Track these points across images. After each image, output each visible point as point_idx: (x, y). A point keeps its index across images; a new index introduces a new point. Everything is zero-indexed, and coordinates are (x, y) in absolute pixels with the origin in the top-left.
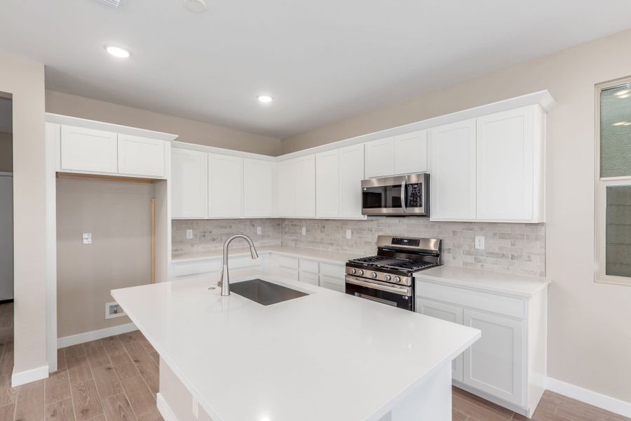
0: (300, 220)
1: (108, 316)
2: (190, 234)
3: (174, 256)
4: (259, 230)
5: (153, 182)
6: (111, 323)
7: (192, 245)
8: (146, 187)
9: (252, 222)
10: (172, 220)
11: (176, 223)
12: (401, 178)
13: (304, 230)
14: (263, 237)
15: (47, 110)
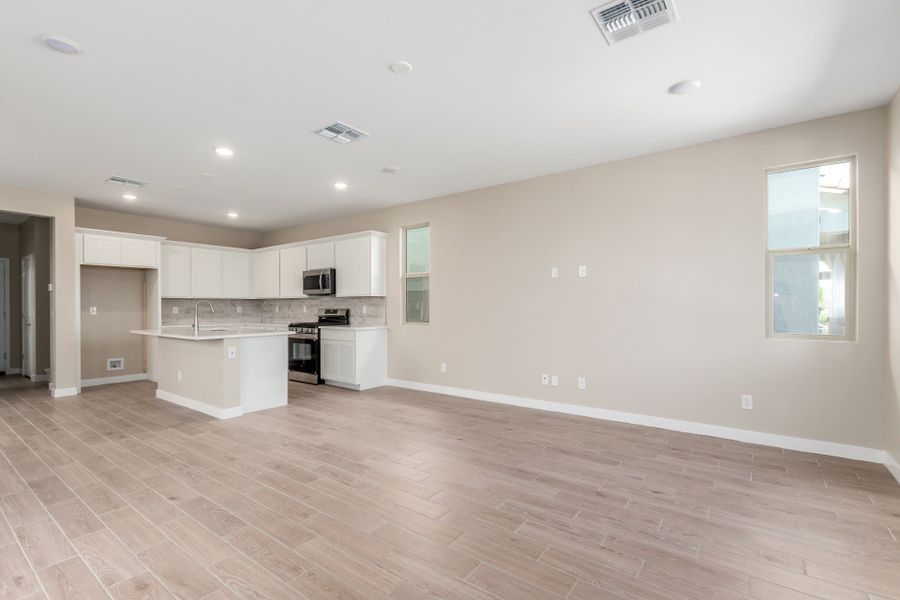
0: (275, 300)
1: (109, 369)
2: (175, 310)
3: (163, 323)
4: (239, 309)
5: (144, 271)
6: (112, 374)
7: (178, 319)
8: (138, 274)
9: (233, 302)
10: (162, 299)
11: (165, 300)
12: (320, 271)
13: (277, 309)
14: (243, 314)
15: (76, 226)
